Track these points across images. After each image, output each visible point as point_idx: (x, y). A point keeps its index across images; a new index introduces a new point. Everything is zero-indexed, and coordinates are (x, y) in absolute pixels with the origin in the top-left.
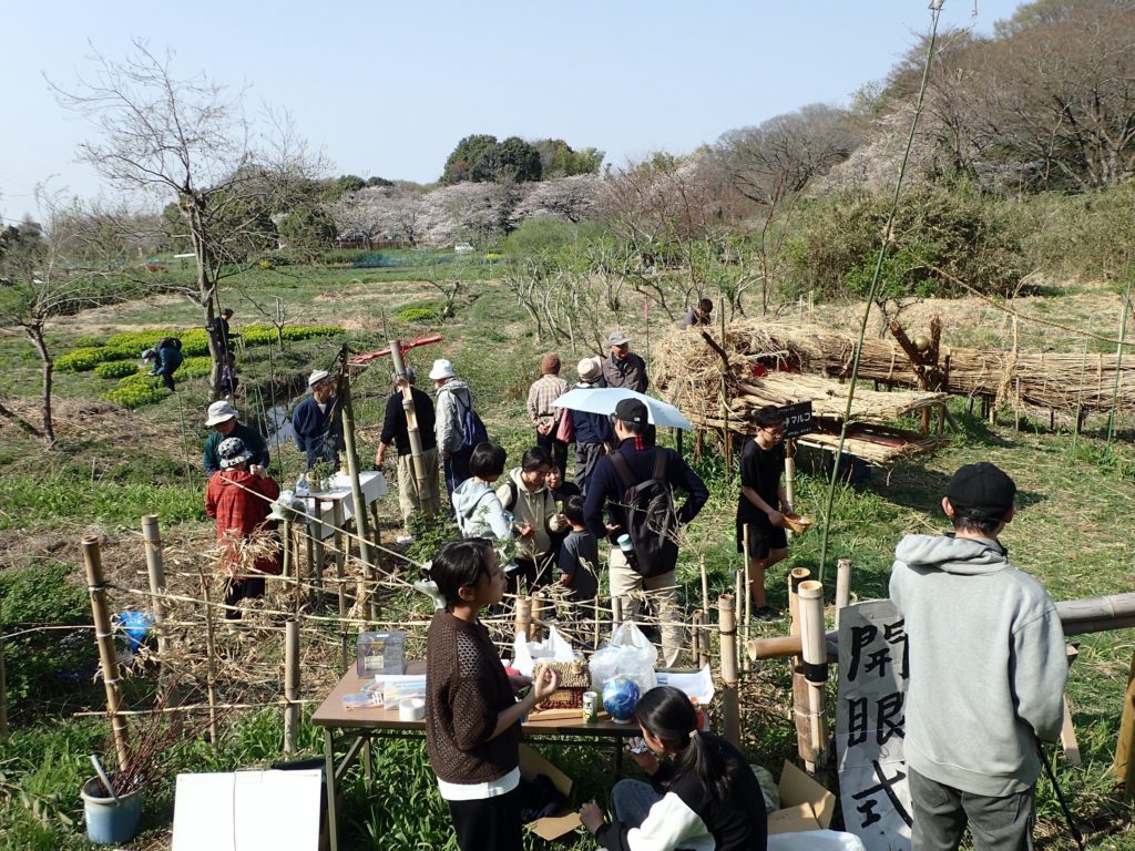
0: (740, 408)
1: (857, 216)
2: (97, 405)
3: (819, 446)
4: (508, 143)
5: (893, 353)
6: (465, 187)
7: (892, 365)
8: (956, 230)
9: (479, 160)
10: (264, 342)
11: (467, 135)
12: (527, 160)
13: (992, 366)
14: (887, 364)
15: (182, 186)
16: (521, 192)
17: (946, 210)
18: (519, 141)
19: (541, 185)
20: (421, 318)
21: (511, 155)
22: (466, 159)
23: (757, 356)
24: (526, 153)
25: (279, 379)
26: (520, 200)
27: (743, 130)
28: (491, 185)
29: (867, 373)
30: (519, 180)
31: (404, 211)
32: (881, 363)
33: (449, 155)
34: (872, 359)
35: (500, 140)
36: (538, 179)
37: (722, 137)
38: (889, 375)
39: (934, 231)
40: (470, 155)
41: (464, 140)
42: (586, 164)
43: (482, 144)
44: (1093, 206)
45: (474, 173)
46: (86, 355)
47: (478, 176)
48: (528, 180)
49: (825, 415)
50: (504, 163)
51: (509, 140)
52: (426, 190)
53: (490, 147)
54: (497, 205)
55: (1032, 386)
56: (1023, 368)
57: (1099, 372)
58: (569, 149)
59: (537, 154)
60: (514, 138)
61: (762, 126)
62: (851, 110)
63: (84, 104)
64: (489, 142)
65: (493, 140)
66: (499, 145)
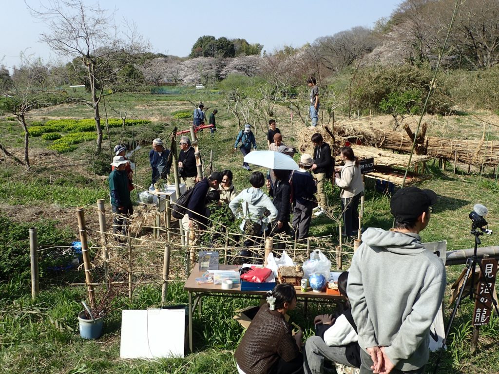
0: (339, 160)
1: (378, 77)
2: (47, 152)
3: (374, 178)
4: (220, 40)
5: (402, 138)
6: (200, 59)
7: (401, 143)
8: (422, 85)
9: (207, 47)
10: (116, 126)
11: (202, 36)
12: (229, 48)
13: (445, 145)
14: (399, 143)
15: (86, 54)
16: (226, 62)
17: (417, 76)
18: (225, 39)
19: (235, 59)
20: (185, 117)
21: (222, 45)
23: (348, 137)
24: (228, 44)
25: (124, 142)
26: (225, 66)
27: (326, 37)
28: (212, 58)
29: (390, 147)
30: (225, 56)
31: (173, 69)
32: (397, 142)
33: (194, 44)
34: (393, 140)
35: (217, 38)
36: (233, 57)
37: (316, 40)
38: (400, 148)
39: (412, 85)
40: (203, 45)
41: (201, 38)
42: (255, 50)
43: (209, 40)
44: (481, 76)
45: (205, 53)
46: (37, 129)
47: (206, 55)
48: (229, 57)
49: (378, 164)
50: (218, 49)
51: (221, 39)
52: (183, 60)
53: (212, 41)
54: (215, 68)
55: (462, 154)
56: (458, 146)
57: (491, 149)
58: (247, 43)
59: (233, 45)
60: (223, 38)
61: (334, 36)
62: (373, 30)
63: (43, 15)
64: (212, 39)
65: (214, 38)
66: (216, 40)
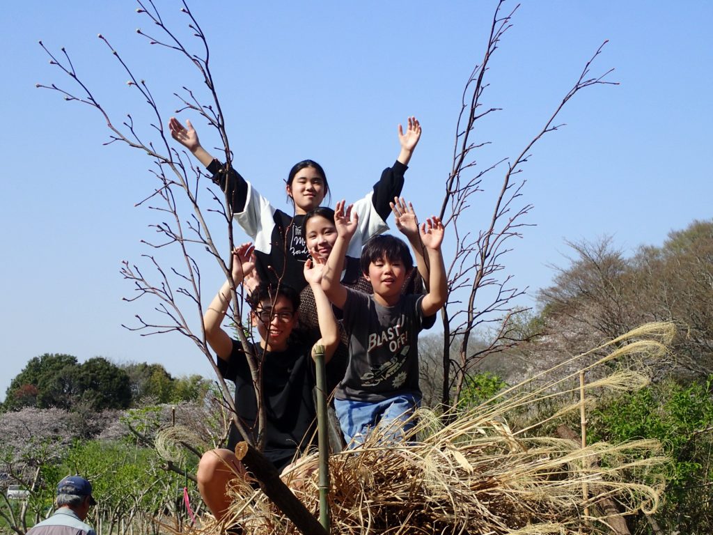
4: (91, 364)
6: (26, 413)
9: (51, 384)
12: (114, 386)
16: (100, 422)
18: (104, 362)
19: (127, 413)
21: (93, 378)
22: (35, 382)
24: (113, 377)
26: (98, 432)
28: (61, 412)
30: (98, 407)
35: (81, 361)
36: (126, 406)
40: (41, 378)
41: (35, 359)
43: (58, 365)
45: (42, 398)
47: (46, 403)
48: (111, 408)
50: (83, 387)
51: (92, 361)
53: (67, 369)
54: (67, 437)
58: (168, 376)
59: (126, 379)
60: (99, 359)
64: (67, 363)
65: (72, 360)
66: (79, 366)
